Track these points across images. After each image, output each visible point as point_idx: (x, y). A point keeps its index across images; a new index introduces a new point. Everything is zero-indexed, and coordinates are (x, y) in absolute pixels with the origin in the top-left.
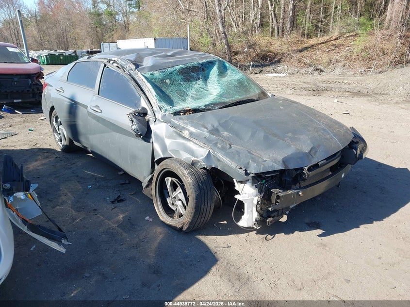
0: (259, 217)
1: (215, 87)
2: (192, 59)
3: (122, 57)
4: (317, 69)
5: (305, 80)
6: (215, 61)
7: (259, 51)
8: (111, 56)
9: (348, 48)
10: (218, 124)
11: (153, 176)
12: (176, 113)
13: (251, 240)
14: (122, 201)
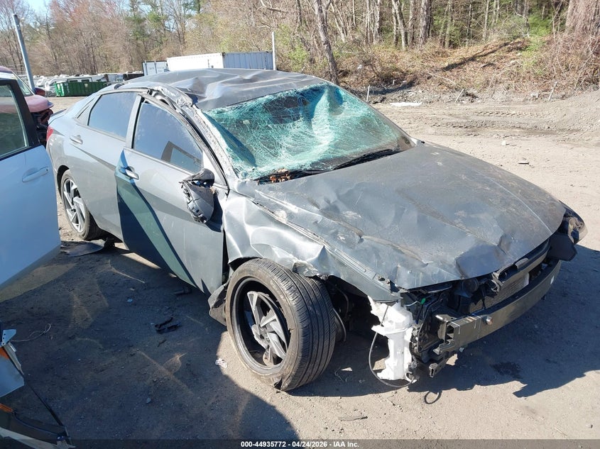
0: (415, 364)
1: (326, 131)
2: (286, 85)
3: (171, 85)
4: (467, 95)
5: (451, 112)
6: (323, 87)
7: (379, 69)
8: (152, 83)
9: (513, 61)
10: (336, 198)
11: (226, 288)
12: (264, 180)
13: (402, 402)
14: (175, 328)
